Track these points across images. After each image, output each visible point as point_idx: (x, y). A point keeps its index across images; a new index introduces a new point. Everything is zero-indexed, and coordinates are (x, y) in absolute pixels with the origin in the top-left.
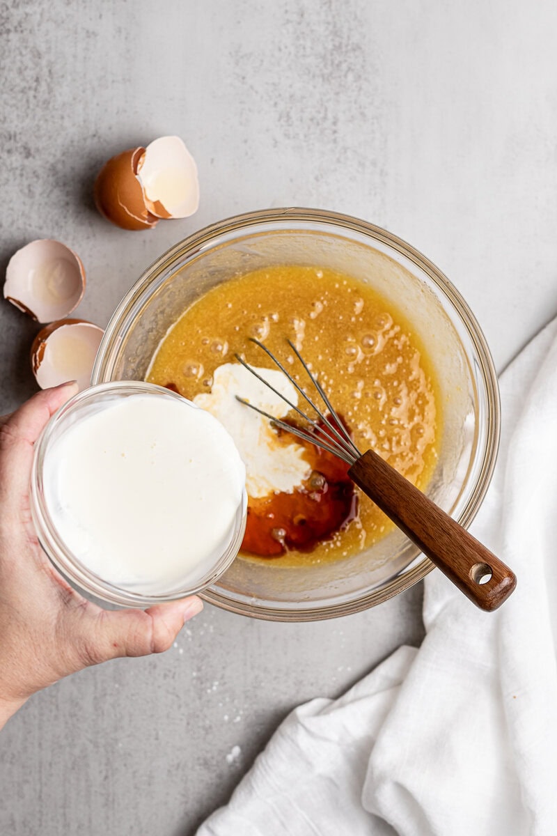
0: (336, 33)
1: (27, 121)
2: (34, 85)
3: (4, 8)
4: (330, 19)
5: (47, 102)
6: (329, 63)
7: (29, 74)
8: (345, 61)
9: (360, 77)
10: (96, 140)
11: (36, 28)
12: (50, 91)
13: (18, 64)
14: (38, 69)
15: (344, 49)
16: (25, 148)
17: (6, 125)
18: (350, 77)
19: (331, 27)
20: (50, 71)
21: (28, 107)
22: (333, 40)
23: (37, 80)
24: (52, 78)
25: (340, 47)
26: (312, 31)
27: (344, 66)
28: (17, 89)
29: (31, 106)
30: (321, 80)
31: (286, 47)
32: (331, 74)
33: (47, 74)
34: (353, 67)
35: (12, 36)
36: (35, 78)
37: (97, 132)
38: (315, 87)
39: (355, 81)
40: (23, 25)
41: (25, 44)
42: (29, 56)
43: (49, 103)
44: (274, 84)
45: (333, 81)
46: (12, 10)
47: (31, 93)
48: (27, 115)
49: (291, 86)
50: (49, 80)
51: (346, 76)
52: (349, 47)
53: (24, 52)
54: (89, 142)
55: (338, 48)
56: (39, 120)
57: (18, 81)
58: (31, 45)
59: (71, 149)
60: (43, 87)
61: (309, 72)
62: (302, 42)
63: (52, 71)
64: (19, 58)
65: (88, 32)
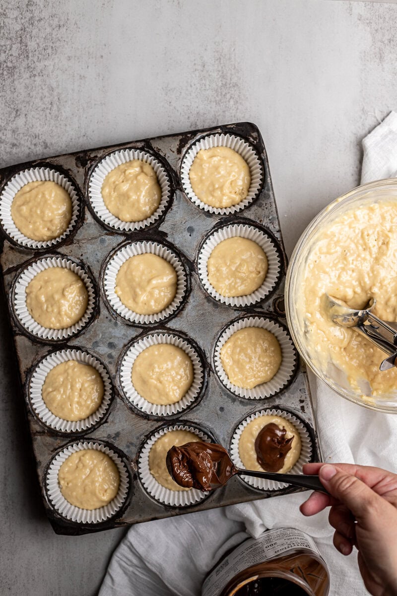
0: (223, 77)
1: (46, 127)
2: (50, 106)
3: (33, 62)
4: (220, 68)
5: (57, 117)
6: (220, 94)
7: (47, 100)
8: (229, 93)
9: (237, 102)
10: (85, 138)
11: (51, 74)
12: (59, 110)
13: (41, 94)
14: (52, 97)
15: (228, 86)
16: (44, 143)
17: (33, 130)
18: (232, 102)
19: (220, 73)
20: (59, 98)
21: (46, 119)
22: (221, 81)
23: (51, 104)
24: (60, 103)
25: (226, 85)
26: (209, 75)
27: (228, 96)
28: (39, 109)
29: (48, 119)
30: (215, 103)
31: (195, 85)
32: (220, 100)
33: (57, 100)
34: (233, 96)
35: (37, 78)
36: (50, 102)
37: (86, 134)
38: (211, 108)
39: (234, 104)
40: (43, 72)
41: (44, 83)
42: (46, 90)
43: (58, 117)
44: (188, 106)
45: (222, 104)
46: (37, 63)
47: (48, 111)
48: (46, 124)
49: (197, 107)
50: (58, 103)
51: (229, 101)
52: (231, 85)
53: (44, 88)
54: (81, 139)
55: (224, 85)
56: (52, 127)
57: (40, 104)
58: (48, 83)
59: (71, 143)
60: (55, 108)
61: (208, 98)
62: (204, 82)
63: (60, 99)
64: (41, 91)
65: (80, 76)
